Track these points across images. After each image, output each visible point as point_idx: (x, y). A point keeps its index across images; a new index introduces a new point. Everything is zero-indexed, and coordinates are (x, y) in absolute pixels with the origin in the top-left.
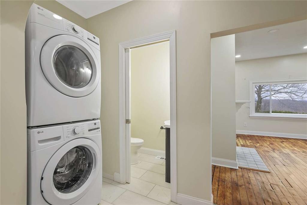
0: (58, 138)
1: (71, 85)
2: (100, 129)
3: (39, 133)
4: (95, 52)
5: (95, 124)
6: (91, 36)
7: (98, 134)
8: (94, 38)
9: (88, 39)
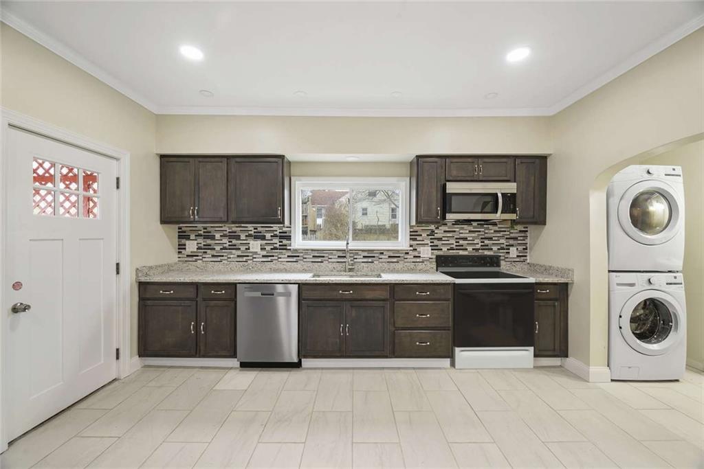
0: (632, 285)
1: (642, 229)
2: (683, 285)
3: (616, 276)
4: (677, 189)
5: (675, 277)
6: (668, 169)
7: (680, 291)
8: (674, 169)
9: (666, 175)
